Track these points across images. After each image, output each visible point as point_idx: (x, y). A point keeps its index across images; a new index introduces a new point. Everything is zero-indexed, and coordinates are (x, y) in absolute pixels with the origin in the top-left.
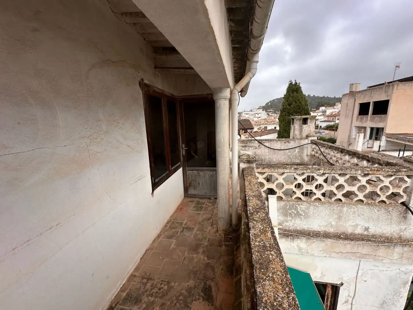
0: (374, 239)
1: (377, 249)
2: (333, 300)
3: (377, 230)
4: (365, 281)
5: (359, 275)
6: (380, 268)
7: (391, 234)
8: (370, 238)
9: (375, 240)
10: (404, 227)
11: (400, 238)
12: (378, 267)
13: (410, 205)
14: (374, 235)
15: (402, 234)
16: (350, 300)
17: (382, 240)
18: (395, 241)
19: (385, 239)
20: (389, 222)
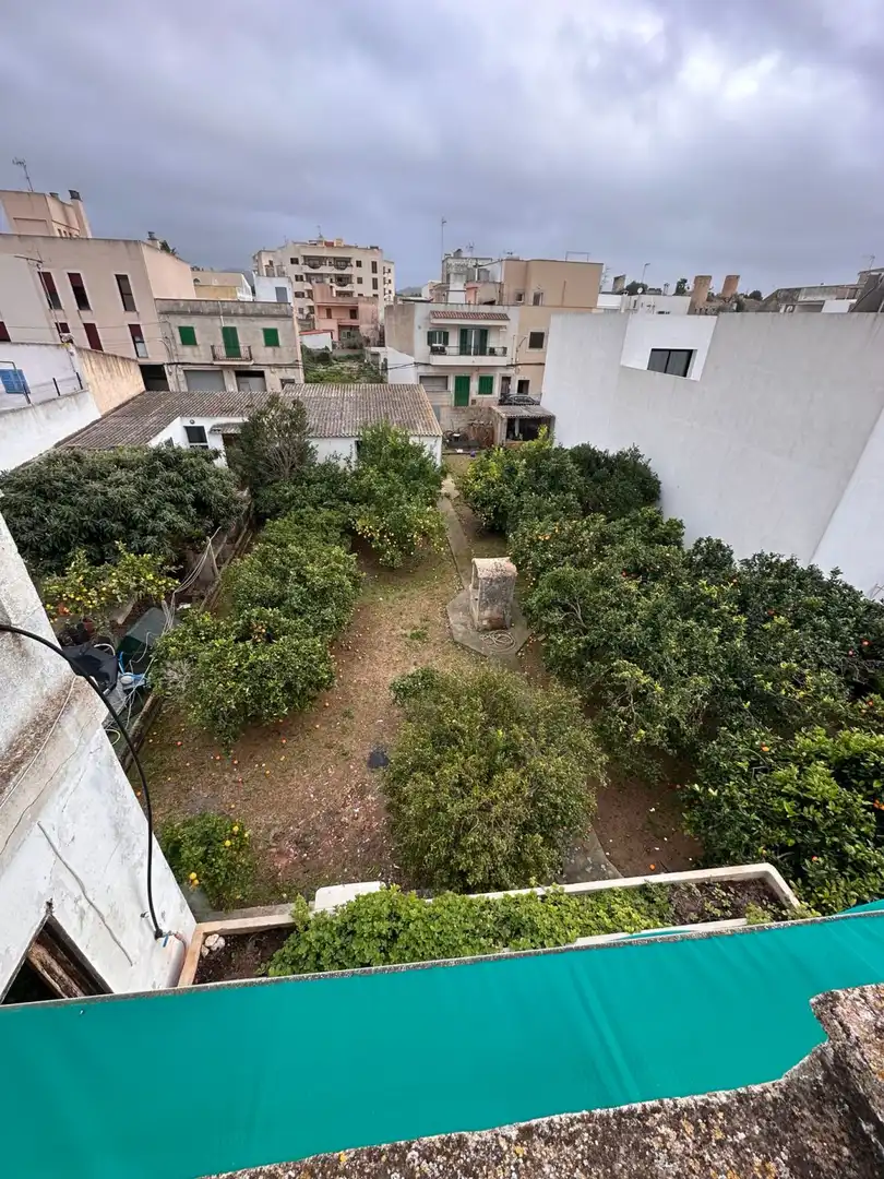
0: (20, 752)
1: (43, 761)
2: (61, 954)
3: (7, 727)
4: (73, 839)
5: (56, 844)
6: (72, 787)
7: (33, 708)
8: (13, 759)
9: (25, 752)
10: (38, 675)
11: (50, 700)
12: (67, 789)
13: (13, 622)
14: (12, 743)
15: (45, 690)
16: (83, 903)
17: (33, 736)
18: (51, 715)
19: (35, 729)
20: (11, 690)
